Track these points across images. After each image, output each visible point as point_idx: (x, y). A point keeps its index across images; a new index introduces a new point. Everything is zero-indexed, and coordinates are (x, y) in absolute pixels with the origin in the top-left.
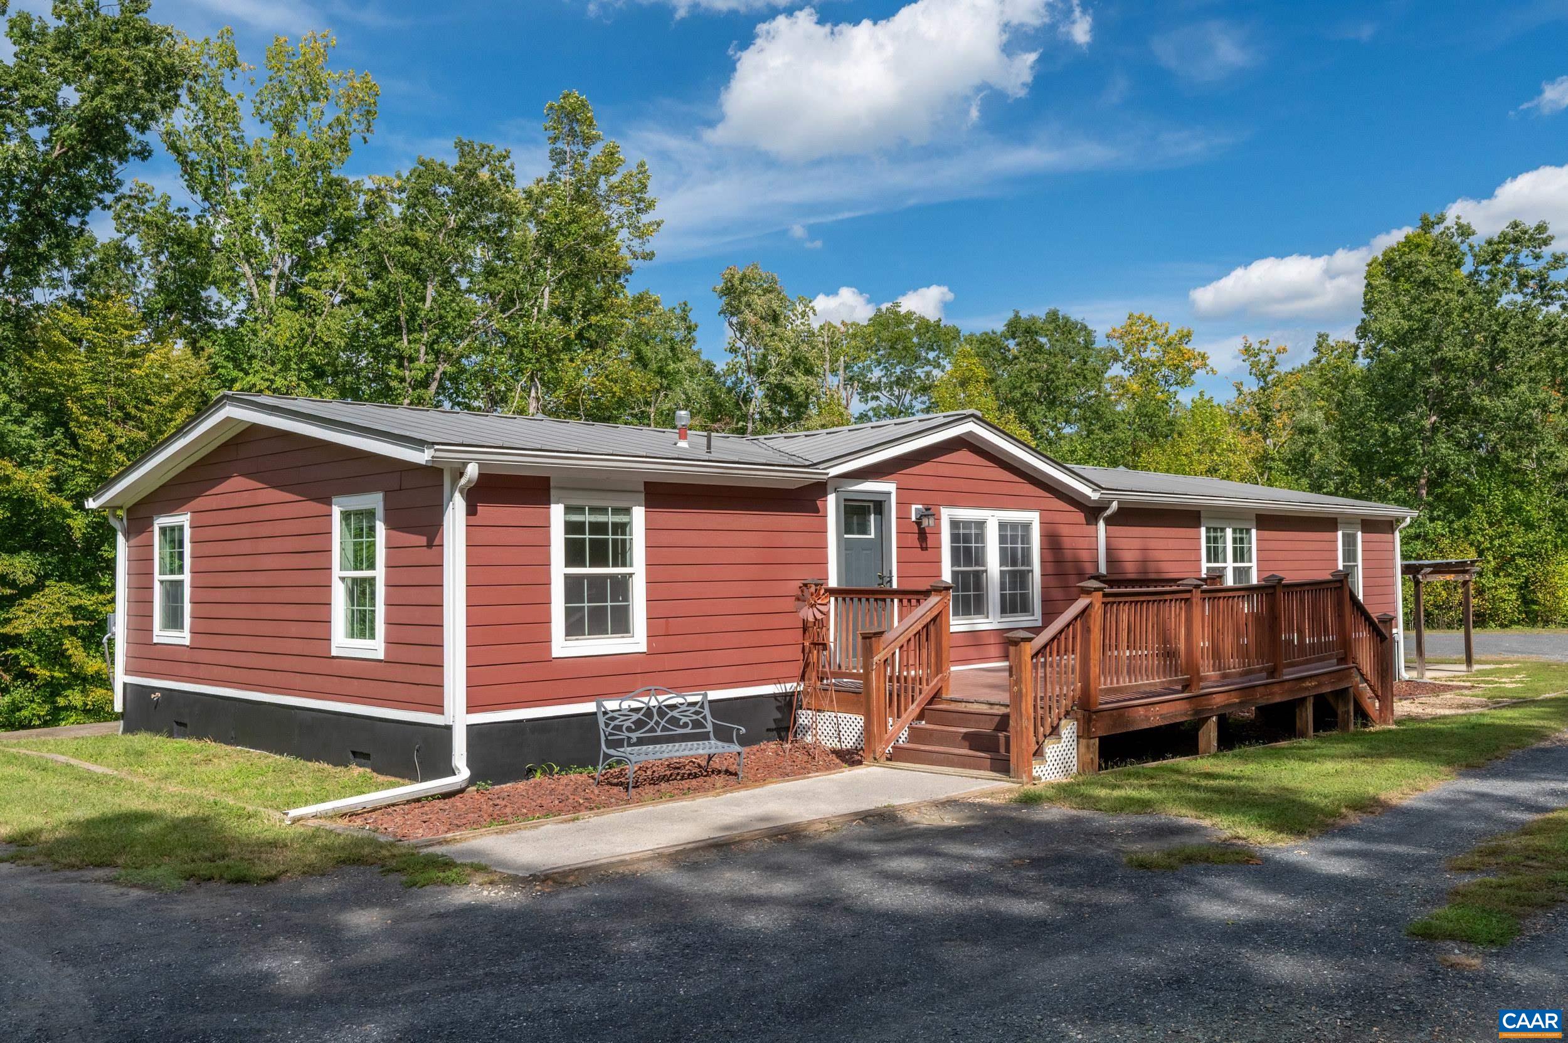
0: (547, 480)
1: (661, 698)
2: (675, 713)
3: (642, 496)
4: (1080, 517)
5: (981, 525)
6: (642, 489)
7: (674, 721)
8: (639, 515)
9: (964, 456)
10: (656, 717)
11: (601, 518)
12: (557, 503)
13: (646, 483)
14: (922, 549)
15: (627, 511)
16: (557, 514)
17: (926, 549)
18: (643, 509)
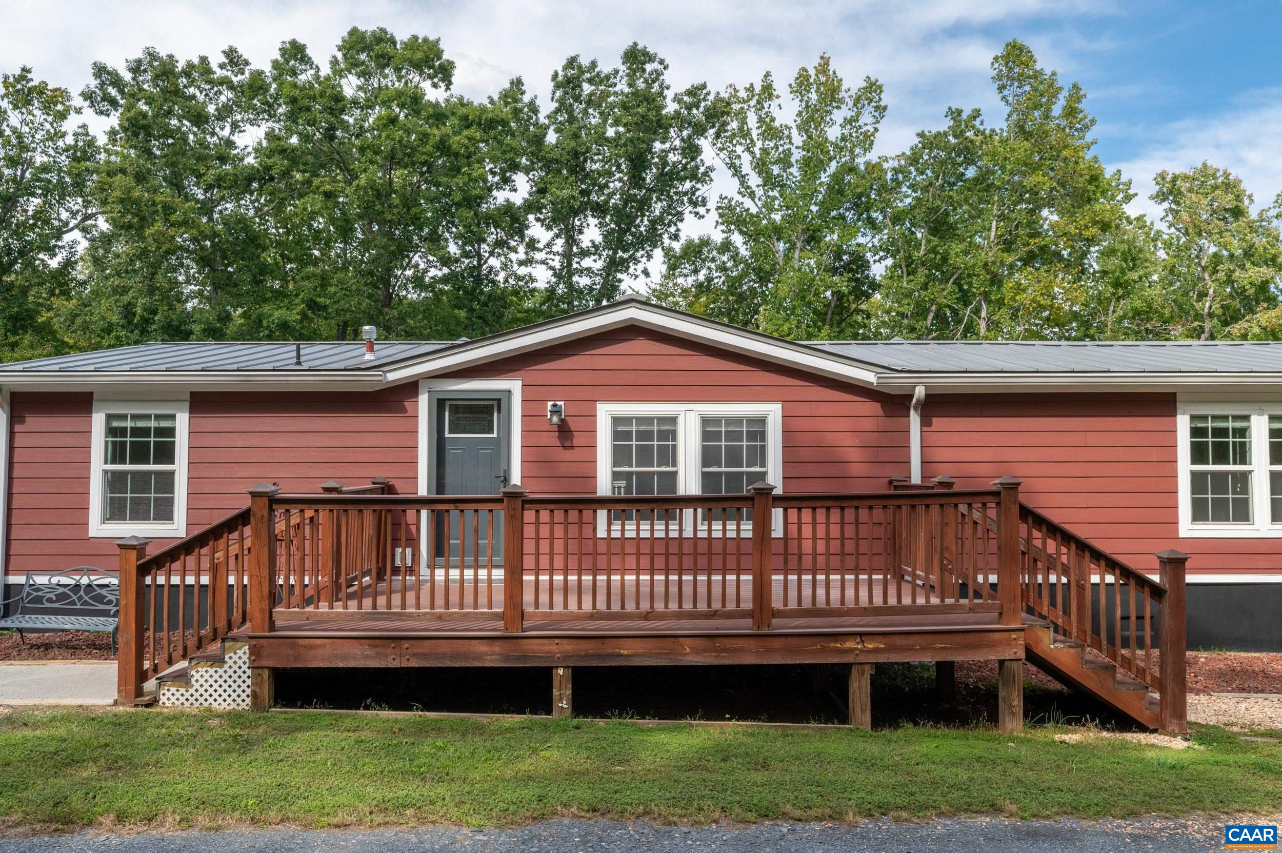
0: (92, 393)
1: (92, 578)
2: (104, 592)
3: (187, 404)
4: (874, 407)
5: (673, 420)
6: (188, 398)
7: (100, 599)
8: (182, 422)
9: (640, 345)
10: (82, 593)
11: (141, 424)
12: (98, 412)
13: (191, 393)
14: (564, 447)
15: (172, 417)
16: (98, 421)
17: (572, 447)
18: (187, 415)
